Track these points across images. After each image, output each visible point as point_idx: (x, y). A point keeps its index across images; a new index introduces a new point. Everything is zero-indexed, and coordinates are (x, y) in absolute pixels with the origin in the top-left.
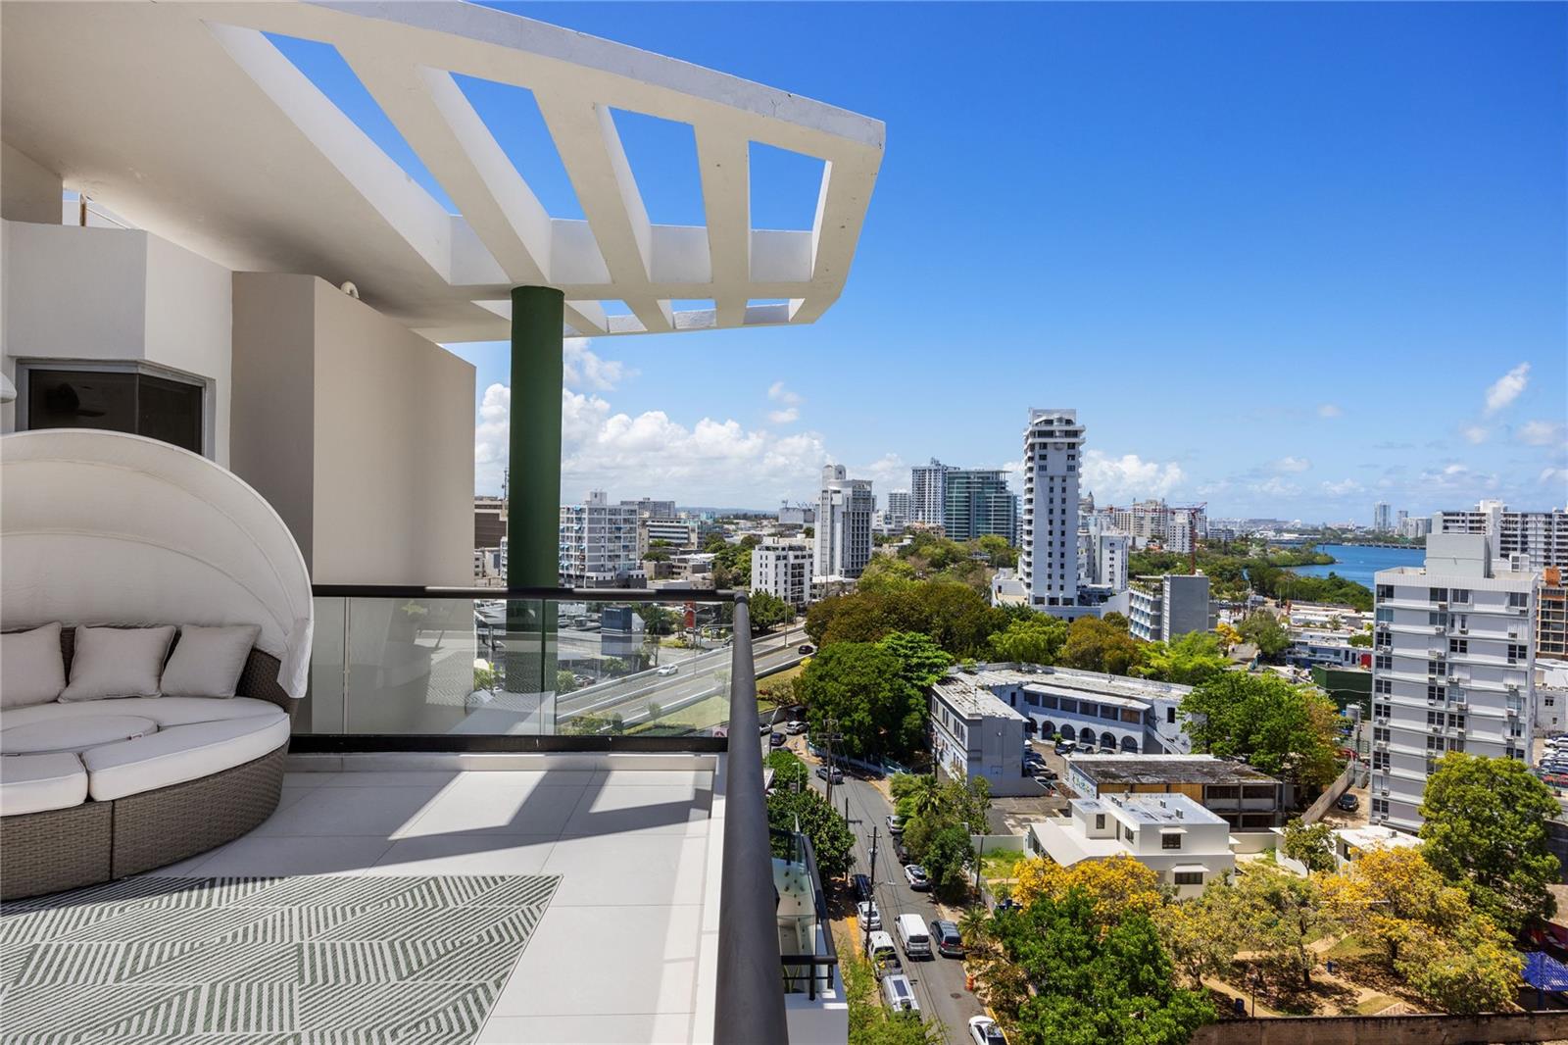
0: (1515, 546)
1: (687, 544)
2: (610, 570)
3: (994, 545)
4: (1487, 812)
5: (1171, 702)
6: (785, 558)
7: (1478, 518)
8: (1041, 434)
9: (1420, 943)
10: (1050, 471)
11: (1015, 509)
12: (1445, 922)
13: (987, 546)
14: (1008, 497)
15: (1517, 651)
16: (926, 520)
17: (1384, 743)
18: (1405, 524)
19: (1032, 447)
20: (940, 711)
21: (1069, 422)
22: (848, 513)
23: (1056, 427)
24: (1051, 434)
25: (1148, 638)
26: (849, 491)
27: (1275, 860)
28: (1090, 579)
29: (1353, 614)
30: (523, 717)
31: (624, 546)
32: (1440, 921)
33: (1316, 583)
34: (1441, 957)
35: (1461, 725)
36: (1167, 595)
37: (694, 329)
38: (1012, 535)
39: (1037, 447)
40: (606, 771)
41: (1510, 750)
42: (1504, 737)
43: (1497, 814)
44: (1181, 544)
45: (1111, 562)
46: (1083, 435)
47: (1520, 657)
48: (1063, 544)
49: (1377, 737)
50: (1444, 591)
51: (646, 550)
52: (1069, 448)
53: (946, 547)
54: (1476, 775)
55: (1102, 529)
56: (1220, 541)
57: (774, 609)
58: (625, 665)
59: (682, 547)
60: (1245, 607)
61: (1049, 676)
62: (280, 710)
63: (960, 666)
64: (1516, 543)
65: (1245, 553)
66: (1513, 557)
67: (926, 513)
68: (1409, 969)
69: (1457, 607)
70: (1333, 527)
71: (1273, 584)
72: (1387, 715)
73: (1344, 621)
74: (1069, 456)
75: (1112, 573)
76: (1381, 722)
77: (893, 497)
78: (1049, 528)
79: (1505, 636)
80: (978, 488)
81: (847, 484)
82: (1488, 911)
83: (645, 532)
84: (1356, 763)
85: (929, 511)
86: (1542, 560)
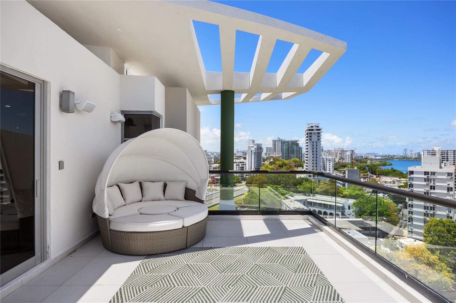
0: (445, 160)
1: (211, 162)
3: (296, 161)
4: (443, 234)
5: (349, 204)
6: (239, 165)
7: (434, 152)
8: (310, 130)
9: (425, 271)
10: (312, 140)
11: (302, 151)
12: (432, 265)
13: (294, 161)
14: (299, 148)
15: (450, 189)
16: (276, 154)
17: (411, 215)
18: (412, 154)
19: (307, 134)
20: (284, 207)
21: (318, 127)
22: (256, 153)
23: (314, 128)
24: (313, 130)
25: (341, 186)
26: (256, 147)
27: (380, 248)
28: (324, 170)
29: (399, 179)
32: (431, 265)
33: (388, 170)
34: (431, 275)
35: (434, 210)
36: (347, 174)
38: (301, 158)
39: (309, 134)
41: (448, 217)
42: (446, 213)
43: (445, 235)
44: (348, 160)
45: (329, 165)
46: (322, 130)
47: (451, 191)
48: (316, 160)
49: (409, 213)
50: (428, 172)
52: (318, 134)
53: (283, 162)
54: (440, 224)
55: (327, 156)
56: (359, 159)
57: (236, 179)
60: (368, 177)
61: (314, 197)
63: (289, 194)
64: (445, 159)
65: (366, 162)
66: (444, 163)
67: (276, 152)
68: (422, 278)
69: (432, 177)
70: (391, 155)
71: (375, 171)
72: (412, 207)
73: (396, 181)
74: (318, 136)
75: (330, 168)
76: (410, 209)
77: (267, 148)
78: (312, 156)
79: (446, 185)
80: (291, 145)
81: (255, 145)
82: (444, 262)
84: (402, 221)
85: (277, 152)
86: (453, 163)
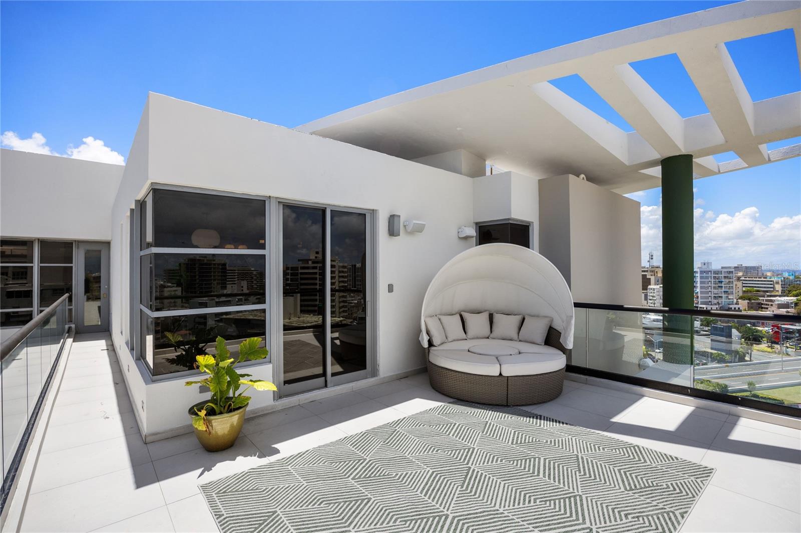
1: (773, 291)
2: (716, 304)
30: (677, 375)
31: (724, 292)
37: (785, 159)
40: (738, 417)
51: (741, 294)
58: (727, 357)
59: (769, 292)
62: (562, 353)
83: (740, 284)
